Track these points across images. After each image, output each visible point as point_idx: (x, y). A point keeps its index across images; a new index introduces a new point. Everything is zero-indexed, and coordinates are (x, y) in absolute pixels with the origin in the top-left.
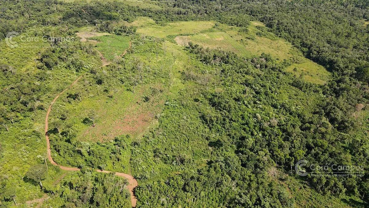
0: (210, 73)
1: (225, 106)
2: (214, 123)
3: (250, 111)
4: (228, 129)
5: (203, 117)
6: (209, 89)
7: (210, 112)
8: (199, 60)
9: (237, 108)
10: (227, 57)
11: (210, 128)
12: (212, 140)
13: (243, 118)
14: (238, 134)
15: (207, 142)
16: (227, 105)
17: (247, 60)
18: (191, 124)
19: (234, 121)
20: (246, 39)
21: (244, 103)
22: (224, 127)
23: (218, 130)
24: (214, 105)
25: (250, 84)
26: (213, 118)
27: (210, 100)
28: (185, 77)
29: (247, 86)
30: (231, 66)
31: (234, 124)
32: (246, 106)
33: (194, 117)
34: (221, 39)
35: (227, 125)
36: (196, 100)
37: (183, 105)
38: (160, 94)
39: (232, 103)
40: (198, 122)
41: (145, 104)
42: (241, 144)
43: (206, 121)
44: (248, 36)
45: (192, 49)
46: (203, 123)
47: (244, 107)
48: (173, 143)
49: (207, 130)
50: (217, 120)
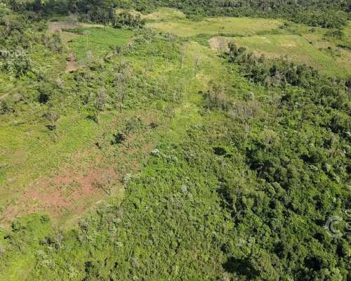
0: (260, 100)
1: (278, 171)
2: (249, 212)
3: (338, 189)
4: (278, 230)
5: (224, 192)
6: (250, 132)
7: (244, 181)
8: (242, 74)
9: (307, 178)
10: (298, 72)
11: (237, 222)
12: (236, 253)
13: (319, 206)
14: (303, 251)
15: (223, 258)
16: (284, 170)
17: (338, 81)
18: (194, 205)
19: (297, 211)
20: (337, 48)
21: (324, 169)
22: (270, 225)
23: (255, 230)
24: (254, 165)
25: (341, 128)
26: (244, 200)
27: (249, 153)
28: (210, 103)
29: (334, 131)
30: (303, 90)
31: (296, 220)
32: (330, 176)
33: (206, 190)
34: (290, 45)
35: (278, 222)
36: (219, 151)
37: (187, 159)
38: (150, 131)
39: (297, 166)
40: (211, 204)
41: (112, 148)
42: (307, 277)
43: (230, 201)
44: (342, 43)
45: (233, 55)
46: (222, 205)
47: (325, 177)
48: (139, 251)
49: (229, 225)
50: (255, 205)
